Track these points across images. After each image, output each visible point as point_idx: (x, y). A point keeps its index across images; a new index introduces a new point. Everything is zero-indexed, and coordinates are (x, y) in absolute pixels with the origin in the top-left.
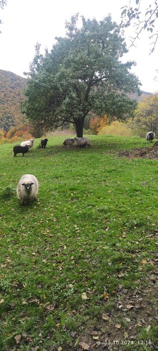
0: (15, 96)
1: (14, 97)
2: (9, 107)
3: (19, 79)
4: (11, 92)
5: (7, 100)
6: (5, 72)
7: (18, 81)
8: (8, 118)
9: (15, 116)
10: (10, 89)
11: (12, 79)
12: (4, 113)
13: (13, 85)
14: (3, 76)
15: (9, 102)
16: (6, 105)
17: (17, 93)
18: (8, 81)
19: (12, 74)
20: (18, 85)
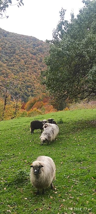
0: (37, 63)
1: (35, 64)
2: (29, 75)
3: (41, 44)
4: (32, 58)
5: (28, 68)
6: (27, 37)
7: (40, 46)
8: (28, 87)
9: (36, 85)
10: (31, 55)
11: (34, 45)
12: (23, 81)
13: (35, 51)
14: (25, 42)
15: (29, 70)
16: (26, 73)
17: (39, 59)
18: (30, 47)
19: (35, 39)
20: (41, 50)
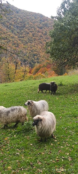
0: (43, 35)
1: (41, 37)
2: (36, 45)
3: (47, 20)
4: (39, 32)
5: (35, 39)
6: (35, 14)
7: (46, 22)
8: (35, 55)
9: (41, 54)
10: (38, 29)
11: (41, 20)
12: (31, 51)
13: (41, 25)
14: (33, 18)
15: (36, 41)
16: (33, 44)
17: (44, 32)
18: (37, 22)
19: (41, 16)
20: (46, 25)
